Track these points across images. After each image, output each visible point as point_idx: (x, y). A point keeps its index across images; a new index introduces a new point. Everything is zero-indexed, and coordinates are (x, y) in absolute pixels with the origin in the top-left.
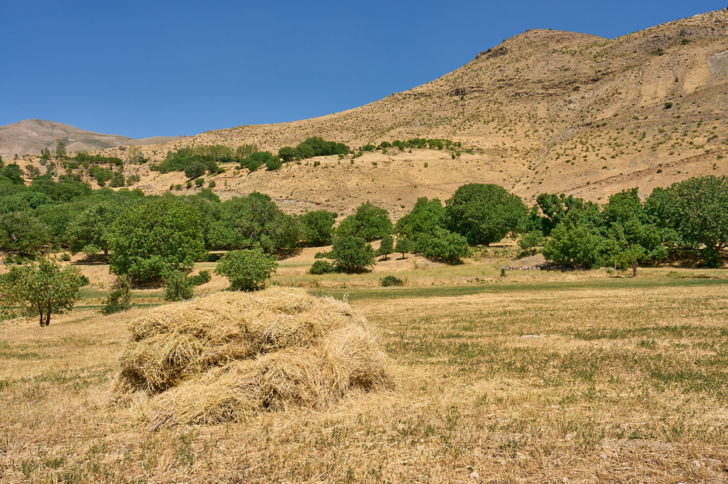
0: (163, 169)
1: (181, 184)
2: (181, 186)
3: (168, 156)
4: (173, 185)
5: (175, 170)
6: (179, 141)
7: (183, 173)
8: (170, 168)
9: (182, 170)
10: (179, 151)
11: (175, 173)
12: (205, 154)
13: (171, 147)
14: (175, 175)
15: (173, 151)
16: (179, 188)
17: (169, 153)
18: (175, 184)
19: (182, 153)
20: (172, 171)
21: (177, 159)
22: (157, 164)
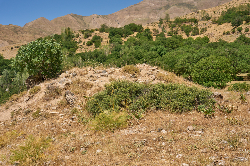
0: (219, 22)
1: (229, 31)
2: (229, 32)
3: (222, 14)
4: (225, 32)
5: (226, 22)
6: (229, 3)
7: (230, 24)
8: (223, 21)
9: (230, 22)
10: (229, 10)
11: (226, 24)
12: (244, 10)
13: (223, 8)
14: (226, 26)
15: (225, 10)
16: (228, 33)
17: (223, 12)
18: (226, 31)
19: (230, 11)
20: (224, 23)
21: (227, 15)
22: (216, 20)
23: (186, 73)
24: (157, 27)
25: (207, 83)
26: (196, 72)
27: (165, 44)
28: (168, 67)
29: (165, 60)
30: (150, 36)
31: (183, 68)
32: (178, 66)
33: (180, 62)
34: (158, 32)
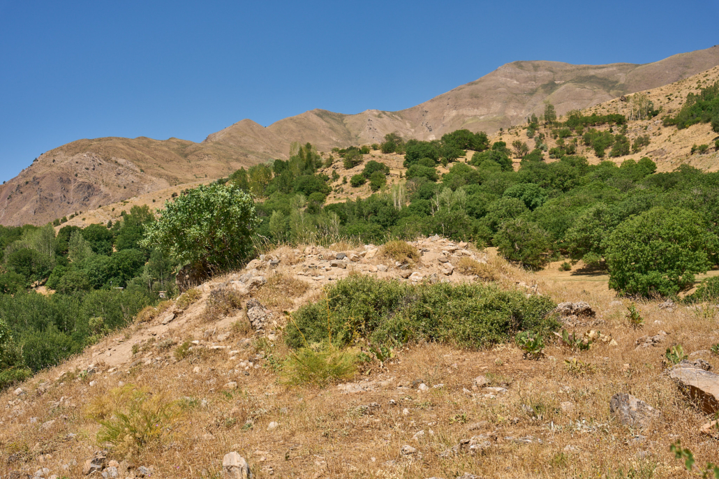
0: (681, 123)
1: (707, 143)
2: (706, 147)
3: (688, 101)
4: (695, 146)
5: (698, 122)
6: (705, 73)
7: (708, 126)
8: (691, 120)
9: (708, 121)
10: (705, 92)
11: (699, 126)
13: (692, 86)
14: (698, 130)
15: (695, 92)
16: (703, 150)
17: (690, 96)
18: (699, 144)
19: (707, 93)
20: (694, 123)
21: (700, 104)
22: (673, 116)
23: (595, 251)
24: (523, 138)
25: (645, 276)
26: (617, 248)
27: (544, 179)
28: (549, 236)
29: (543, 219)
30: (506, 160)
31: (587, 238)
32: (573, 233)
33: (579, 224)
34: (525, 149)
